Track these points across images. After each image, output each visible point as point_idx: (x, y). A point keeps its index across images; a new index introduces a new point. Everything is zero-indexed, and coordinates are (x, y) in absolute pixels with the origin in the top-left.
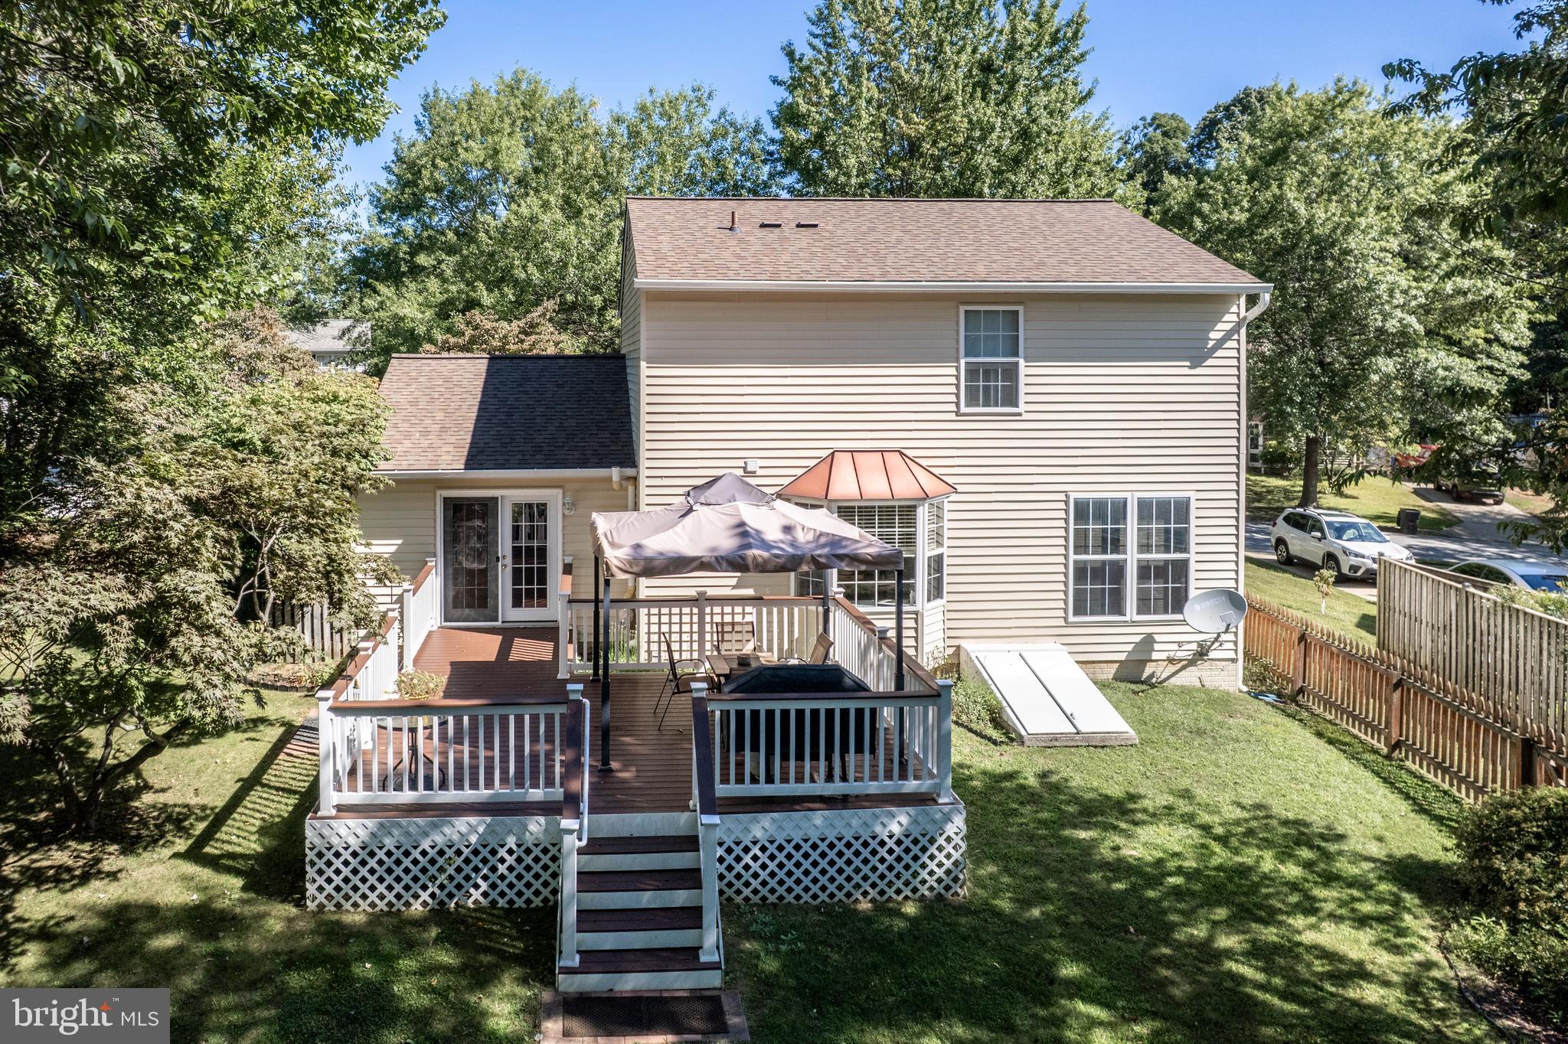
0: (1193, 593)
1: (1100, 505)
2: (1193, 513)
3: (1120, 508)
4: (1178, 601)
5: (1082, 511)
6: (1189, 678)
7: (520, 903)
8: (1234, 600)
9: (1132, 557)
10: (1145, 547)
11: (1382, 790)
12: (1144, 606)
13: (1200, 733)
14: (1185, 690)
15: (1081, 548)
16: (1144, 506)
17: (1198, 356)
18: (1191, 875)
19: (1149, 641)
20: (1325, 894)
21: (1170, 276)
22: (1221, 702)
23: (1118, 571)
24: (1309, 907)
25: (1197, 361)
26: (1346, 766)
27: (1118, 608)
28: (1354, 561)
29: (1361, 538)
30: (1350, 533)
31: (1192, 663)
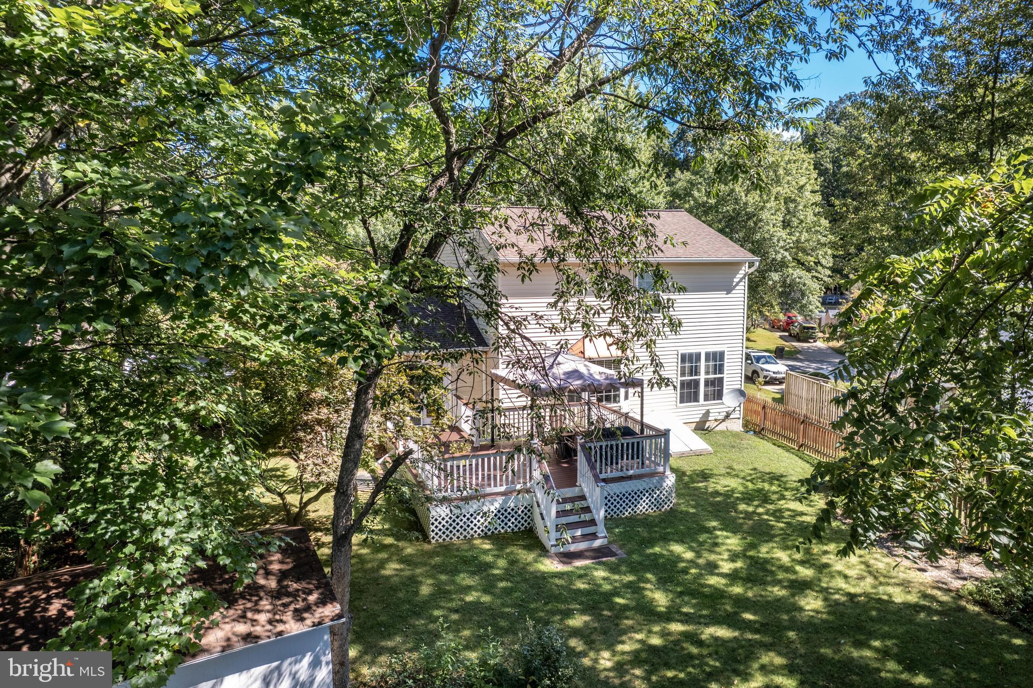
0: (725, 391)
1: (691, 355)
2: (726, 357)
3: (698, 356)
4: (719, 395)
5: (684, 358)
6: (722, 427)
7: (516, 529)
8: (741, 393)
9: (702, 377)
10: (707, 373)
11: (800, 461)
12: (706, 398)
13: (733, 447)
14: (722, 432)
15: (683, 374)
16: (707, 355)
17: (729, 289)
18: (742, 493)
19: (708, 413)
20: (786, 493)
21: (720, 254)
22: (735, 435)
23: (696, 383)
24: (783, 497)
25: (729, 292)
26: (787, 454)
27: (696, 399)
28: (765, 373)
29: (767, 362)
30: (763, 360)
31: (723, 420)
